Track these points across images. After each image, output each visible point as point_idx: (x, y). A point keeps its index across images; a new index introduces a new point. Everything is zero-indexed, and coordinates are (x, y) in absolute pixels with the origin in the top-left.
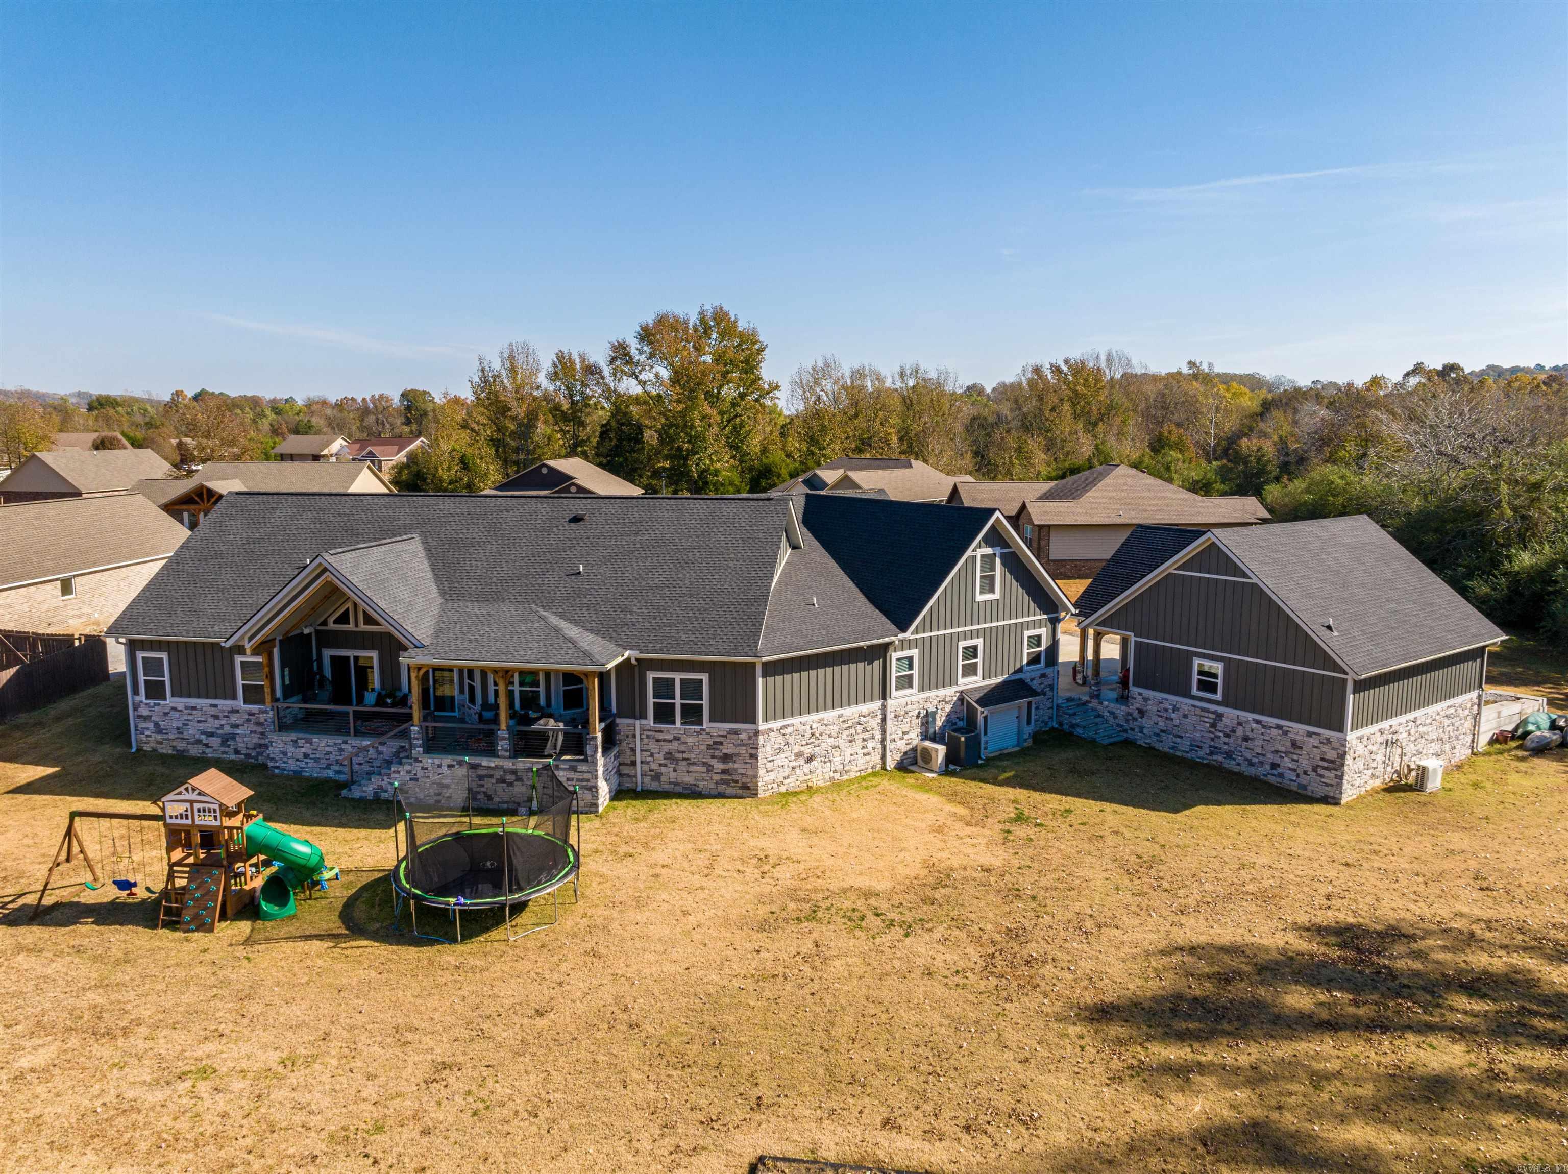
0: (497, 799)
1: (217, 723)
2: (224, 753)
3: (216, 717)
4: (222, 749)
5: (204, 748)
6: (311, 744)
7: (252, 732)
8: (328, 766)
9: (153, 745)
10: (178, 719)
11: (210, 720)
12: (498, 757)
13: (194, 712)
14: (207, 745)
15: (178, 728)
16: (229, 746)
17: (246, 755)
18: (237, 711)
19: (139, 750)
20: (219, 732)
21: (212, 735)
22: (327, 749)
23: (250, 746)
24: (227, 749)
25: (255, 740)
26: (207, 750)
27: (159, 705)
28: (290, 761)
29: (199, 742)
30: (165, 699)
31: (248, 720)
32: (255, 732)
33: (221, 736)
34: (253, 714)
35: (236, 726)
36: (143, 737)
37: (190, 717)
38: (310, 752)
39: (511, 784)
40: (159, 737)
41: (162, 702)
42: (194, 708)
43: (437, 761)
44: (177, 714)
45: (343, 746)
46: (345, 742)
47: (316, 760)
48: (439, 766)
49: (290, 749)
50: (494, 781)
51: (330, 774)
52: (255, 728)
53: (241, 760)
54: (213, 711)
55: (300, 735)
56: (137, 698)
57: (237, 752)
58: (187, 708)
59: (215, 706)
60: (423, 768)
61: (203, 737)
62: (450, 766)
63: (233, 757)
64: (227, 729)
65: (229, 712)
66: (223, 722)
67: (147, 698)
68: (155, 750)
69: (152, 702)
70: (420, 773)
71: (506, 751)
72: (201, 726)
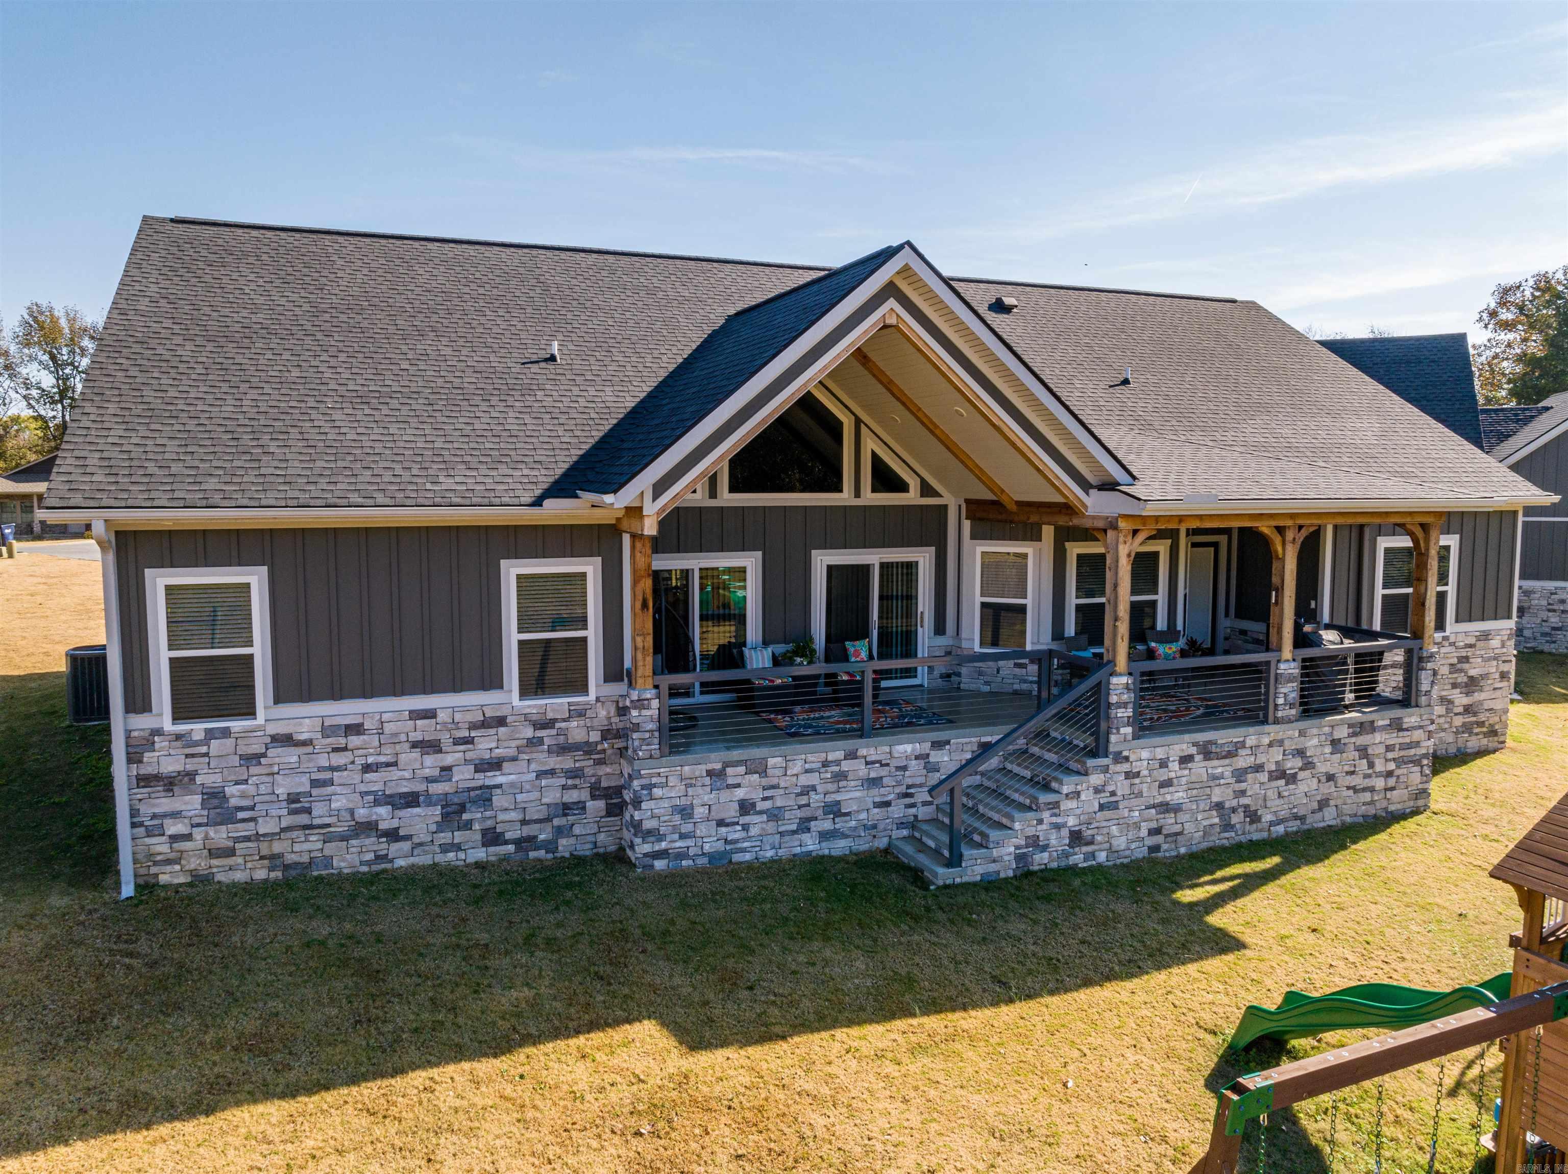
0: (1267, 817)
1: (431, 763)
2: (445, 848)
3: (431, 746)
4: (445, 837)
5: (382, 846)
6: (763, 772)
7: (540, 775)
8: (804, 826)
9: (197, 862)
10: (294, 770)
11: (409, 758)
12: (1277, 721)
13: (354, 741)
14: (393, 835)
15: (293, 798)
16: (468, 826)
17: (518, 842)
18: (501, 721)
19: (147, 887)
20: (438, 789)
21: (411, 800)
22: (805, 780)
23: (532, 815)
24: (459, 837)
25: (552, 796)
26: (395, 848)
27: (226, 733)
28: (701, 830)
29: (368, 828)
30: (251, 712)
31: (533, 743)
32: (552, 772)
33: (445, 801)
34: (549, 724)
35: (496, 765)
36: (161, 846)
37: (339, 759)
38: (757, 795)
39: (1292, 779)
40: (220, 835)
41: (237, 725)
42: (355, 729)
43: (1160, 753)
44: (290, 756)
45: (846, 766)
46: (852, 755)
47: (774, 815)
48: (1163, 764)
49: (702, 797)
50: (1263, 777)
51: (810, 844)
52: (554, 762)
53: (505, 858)
54: (424, 729)
55: (736, 754)
56: (142, 723)
57: (492, 837)
58: (327, 731)
59: (430, 714)
60: (1129, 775)
61: (383, 811)
62: (1185, 760)
63: (480, 854)
64: (464, 776)
65: (473, 726)
66: (448, 760)
67: (178, 716)
68: (200, 880)
69: (198, 728)
70: (1121, 786)
71: (1292, 706)
72: (375, 782)
